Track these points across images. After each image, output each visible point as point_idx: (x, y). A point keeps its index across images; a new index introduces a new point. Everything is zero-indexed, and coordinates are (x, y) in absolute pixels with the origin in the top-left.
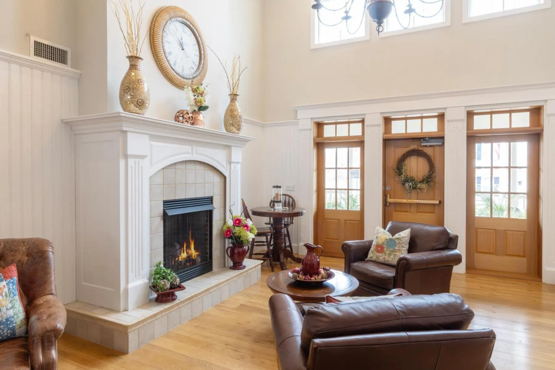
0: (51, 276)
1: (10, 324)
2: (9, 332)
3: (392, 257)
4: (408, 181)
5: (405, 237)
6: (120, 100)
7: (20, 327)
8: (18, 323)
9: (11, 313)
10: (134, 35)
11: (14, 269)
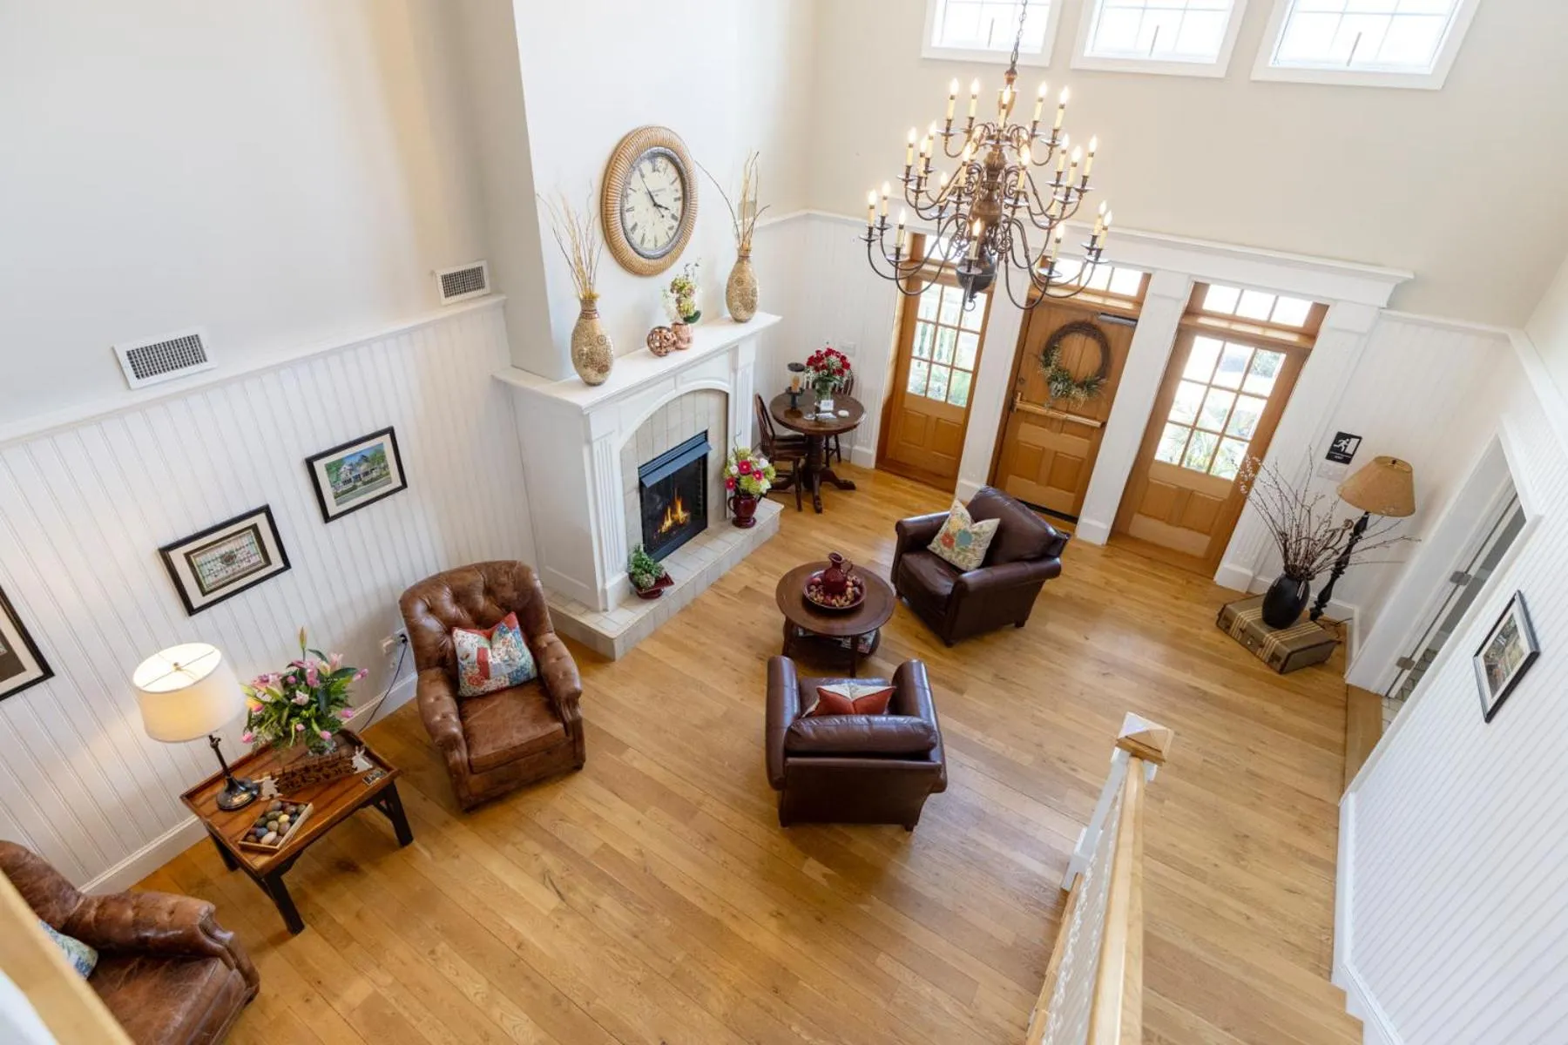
1: (523, 671)
2: (523, 678)
3: (961, 557)
4: (1057, 380)
5: (988, 532)
8: (531, 669)
9: (523, 661)
10: (584, 266)
11: (513, 617)
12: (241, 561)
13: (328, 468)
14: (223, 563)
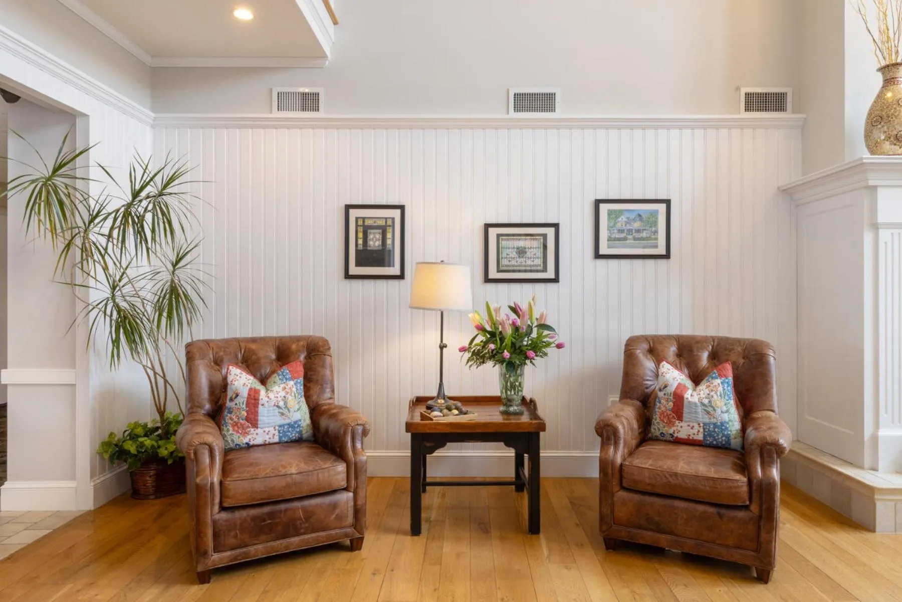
0: (772, 388)
1: (724, 430)
2: (724, 438)
6: (866, 141)
7: (735, 438)
8: (734, 432)
9: (726, 417)
10: (891, 31)
11: (728, 368)
12: (528, 258)
13: (610, 213)
14: (516, 253)
